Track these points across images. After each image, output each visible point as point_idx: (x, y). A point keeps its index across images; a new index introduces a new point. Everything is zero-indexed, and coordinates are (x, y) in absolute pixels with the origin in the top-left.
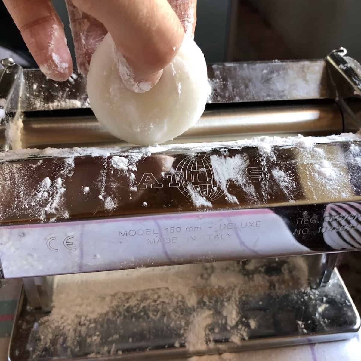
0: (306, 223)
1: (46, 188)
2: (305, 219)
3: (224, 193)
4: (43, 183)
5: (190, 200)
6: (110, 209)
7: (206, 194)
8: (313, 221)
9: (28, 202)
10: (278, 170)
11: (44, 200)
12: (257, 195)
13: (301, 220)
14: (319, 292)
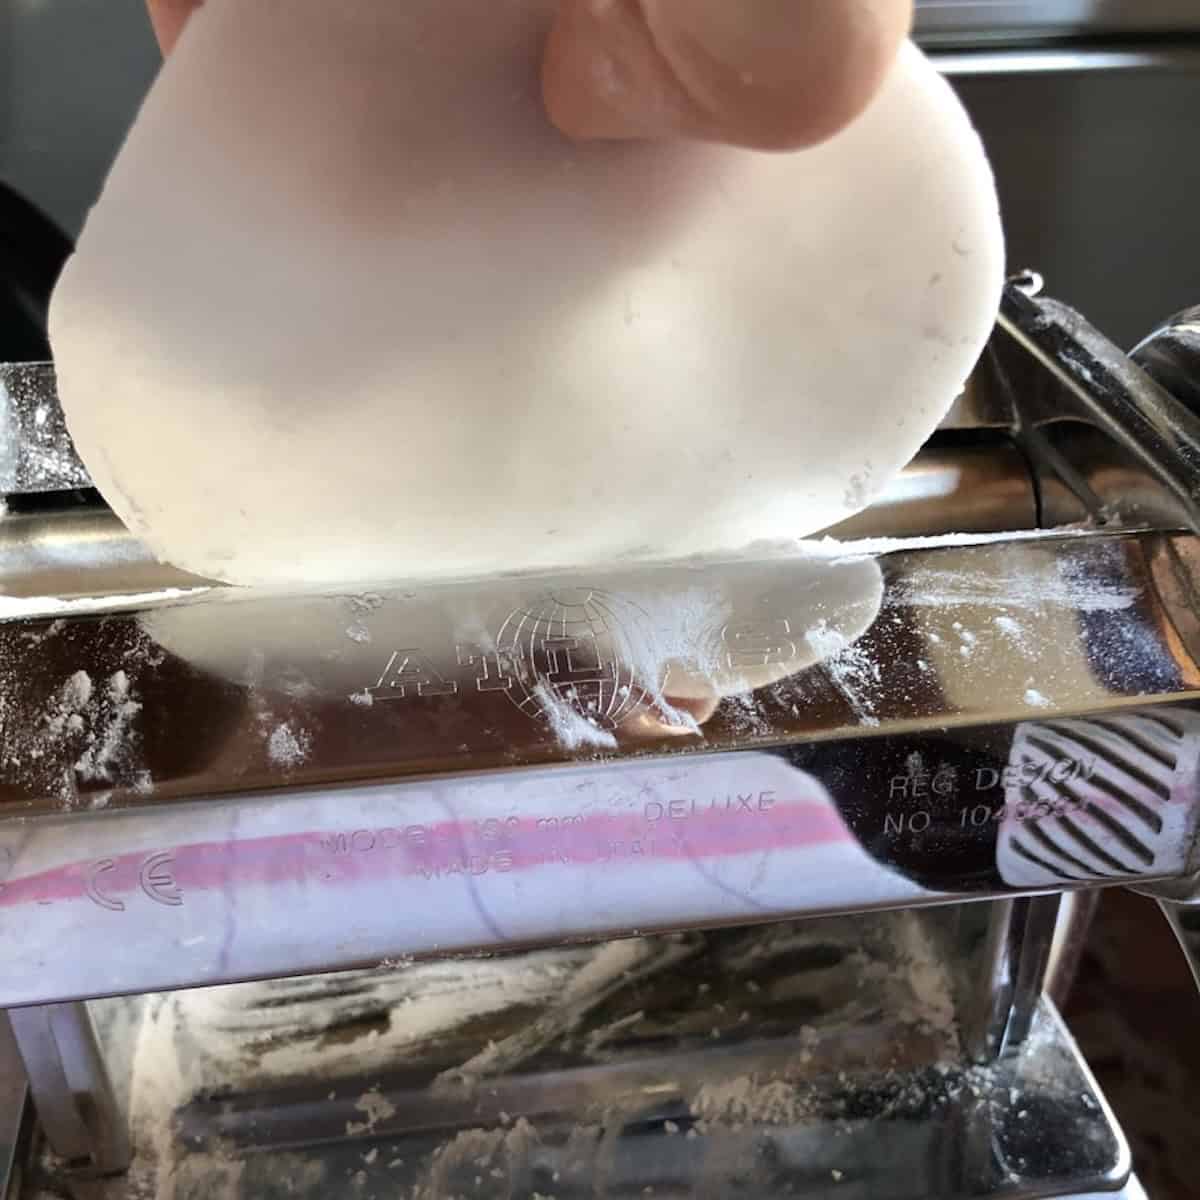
0: (919, 795)
1: (79, 703)
2: (916, 781)
3: (655, 703)
4: (68, 690)
5: (546, 729)
6: (286, 762)
7: (597, 708)
8: (941, 785)
9: (19, 748)
10: (823, 629)
11: (71, 742)
12: (757, 707)
13: (902, 783)
14: (994, 1072)
